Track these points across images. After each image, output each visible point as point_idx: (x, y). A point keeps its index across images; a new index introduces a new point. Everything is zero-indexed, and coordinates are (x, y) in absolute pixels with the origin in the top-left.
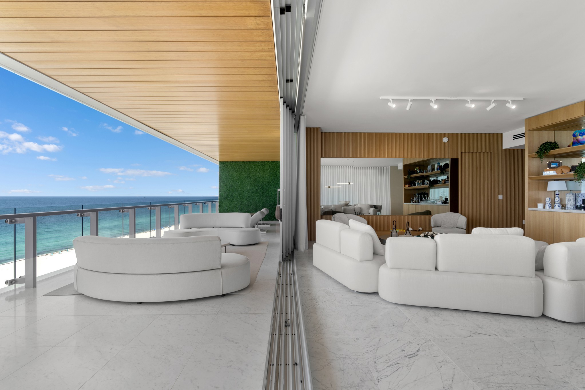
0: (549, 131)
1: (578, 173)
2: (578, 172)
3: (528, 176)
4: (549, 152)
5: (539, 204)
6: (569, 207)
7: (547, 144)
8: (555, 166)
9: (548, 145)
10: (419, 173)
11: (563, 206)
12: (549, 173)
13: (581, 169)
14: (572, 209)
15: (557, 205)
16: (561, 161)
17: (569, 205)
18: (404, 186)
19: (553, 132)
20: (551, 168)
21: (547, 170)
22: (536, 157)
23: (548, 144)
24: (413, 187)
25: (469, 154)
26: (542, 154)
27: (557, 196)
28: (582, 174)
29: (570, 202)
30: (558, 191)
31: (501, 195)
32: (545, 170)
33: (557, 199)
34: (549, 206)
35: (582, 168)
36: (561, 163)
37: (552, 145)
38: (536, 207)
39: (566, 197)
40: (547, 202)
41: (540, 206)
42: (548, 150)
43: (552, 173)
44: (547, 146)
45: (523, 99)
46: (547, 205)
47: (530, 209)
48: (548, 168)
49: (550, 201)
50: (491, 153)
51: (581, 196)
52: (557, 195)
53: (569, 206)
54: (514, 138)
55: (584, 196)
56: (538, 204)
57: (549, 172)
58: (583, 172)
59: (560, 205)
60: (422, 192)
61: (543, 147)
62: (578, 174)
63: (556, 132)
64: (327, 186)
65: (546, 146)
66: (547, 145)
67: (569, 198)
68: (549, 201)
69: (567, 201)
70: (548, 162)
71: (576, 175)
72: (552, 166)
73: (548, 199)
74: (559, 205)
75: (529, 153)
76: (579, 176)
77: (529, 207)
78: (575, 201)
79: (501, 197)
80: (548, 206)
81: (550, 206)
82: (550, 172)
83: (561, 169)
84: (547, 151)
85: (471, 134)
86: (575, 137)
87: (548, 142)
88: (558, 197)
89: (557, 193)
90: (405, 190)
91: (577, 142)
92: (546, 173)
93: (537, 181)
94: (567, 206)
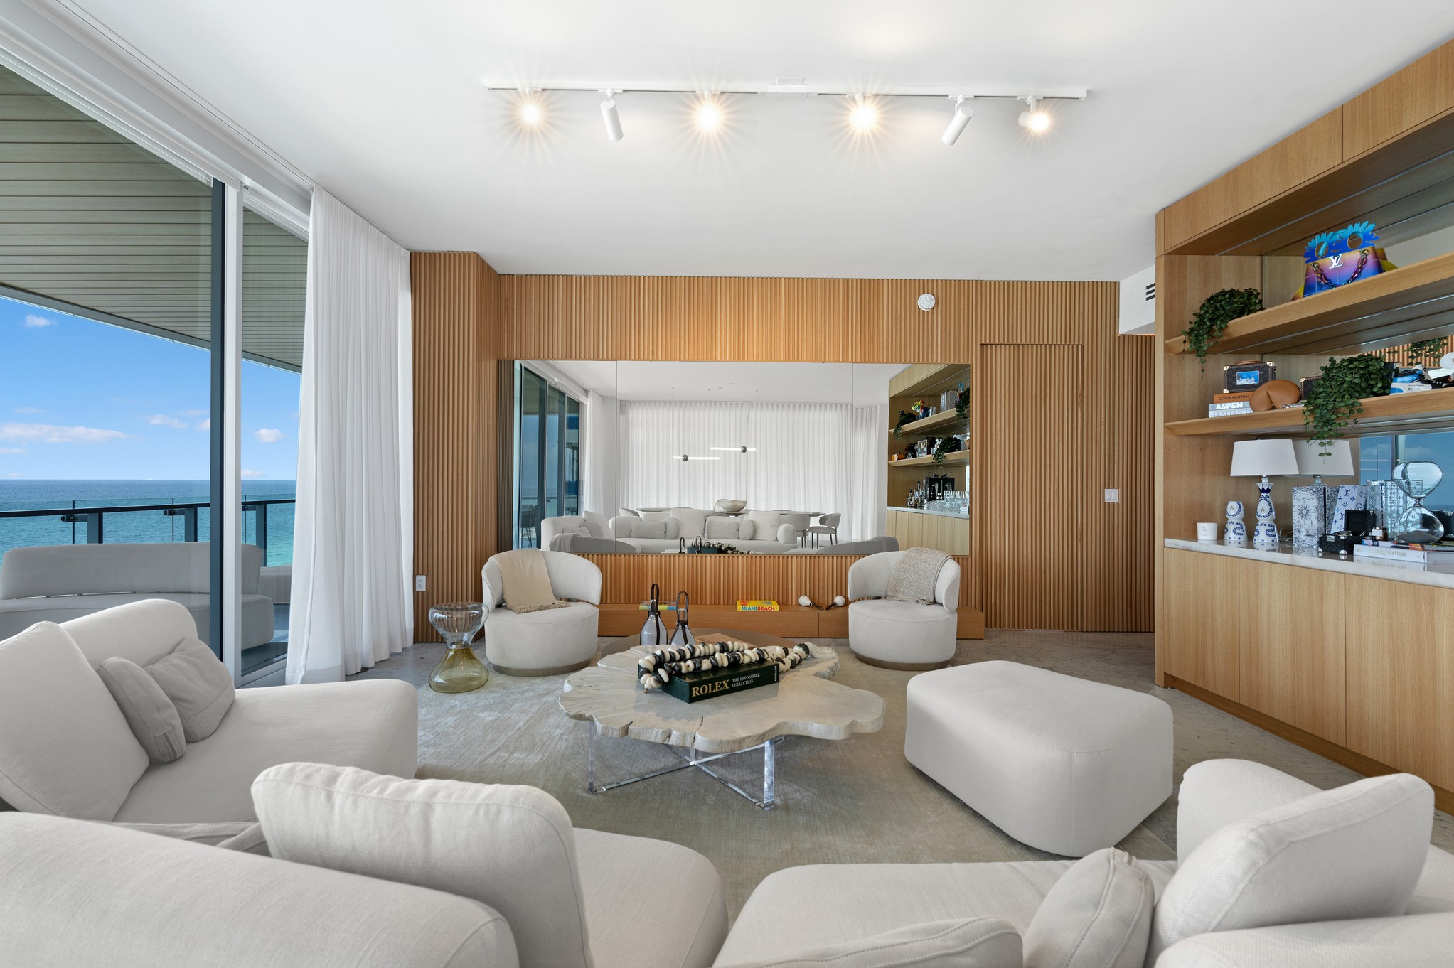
0: (1243, 257)
1: (1318, 406)
2: (1319, 401)
3: (1165, 422)
4: (1227, 326)
5: (1201, 526)
6: (1304, 538)
7: (1219, 298)
8: (1251, 381)
9: (1223, 303)
10: (923, 417)
11: (1285, 534)
12: (1230, 408)
13: (1329, 390)
14: (1312, 547)
15: (1262, 530)
16: (1271, 364)
17: (1304, 532)
18: (890, 459)
19: (1258, 258)
20: (1238, 392)
21: (1221, 396)
22: (1188, 352)
23: (1225, 300)
24: (910, 461)
25: (1007, 351)
26: (1203, 336)
27: (1264, 495)
28: (1334, 411)
29: (1308, 522)
30: (1270, 478)
31: (1114, 488)
32: (1216, 397)
33: (1263, 508)
34: (1237, 531)
35: (1333, 383)
36: (1274, 369)
37: (1236, 302)
38: (1193, 536)
39: (1295, 502)
40: (1231, 519)
41: (1206, 531)
42: (1222, 321)
43: (1239, 408)
44: (1221, 306)
45: (1084, 95)
46: (1231, 527)
47: (1170, 542)
48: (1226, 391)
49: (1242, 513)
50: (1080, 346)
51: (1345, 499)
52: (1263, 491)
53: (1302, 536)
54: (1148, 293)
55: (1353, 499)
56: (1198, 524)
57: (1228, 405)
58: (1335, 401)
59: (1273, 530)
60: (935, 476)
61: (1206, 312)
62: (1318, 411)
63: (1266, 258)
64: (679, 456)
65: (1218, 305)
66: (1221, 301)
67: (1301, 503)
68: (1238, 512)
69: (1295, 515)
70: (1225, 368)
71: (1312, 412)
72: (1239, 383)
73: (1233, 507)
74: (1269, 530)
75: (1166, 338)
76: (1321, 416)
77: (1167, 535)
78: (1326, 518)
79: (1112, 496)
80: (1235, 533)
81: (1240, 532)
82: (1233, 405)
83: (1267, 392)
84: (1218, 323)
85: (1012, 284)
86: (1312, 263)
87: (1226, 293)
88: (1268, 501)
89: (1265, 484)
90: (892, 469)
91: (1319, 283)
92: (1219, 410)
93: (1197, 440)
94: (1297, 534)
